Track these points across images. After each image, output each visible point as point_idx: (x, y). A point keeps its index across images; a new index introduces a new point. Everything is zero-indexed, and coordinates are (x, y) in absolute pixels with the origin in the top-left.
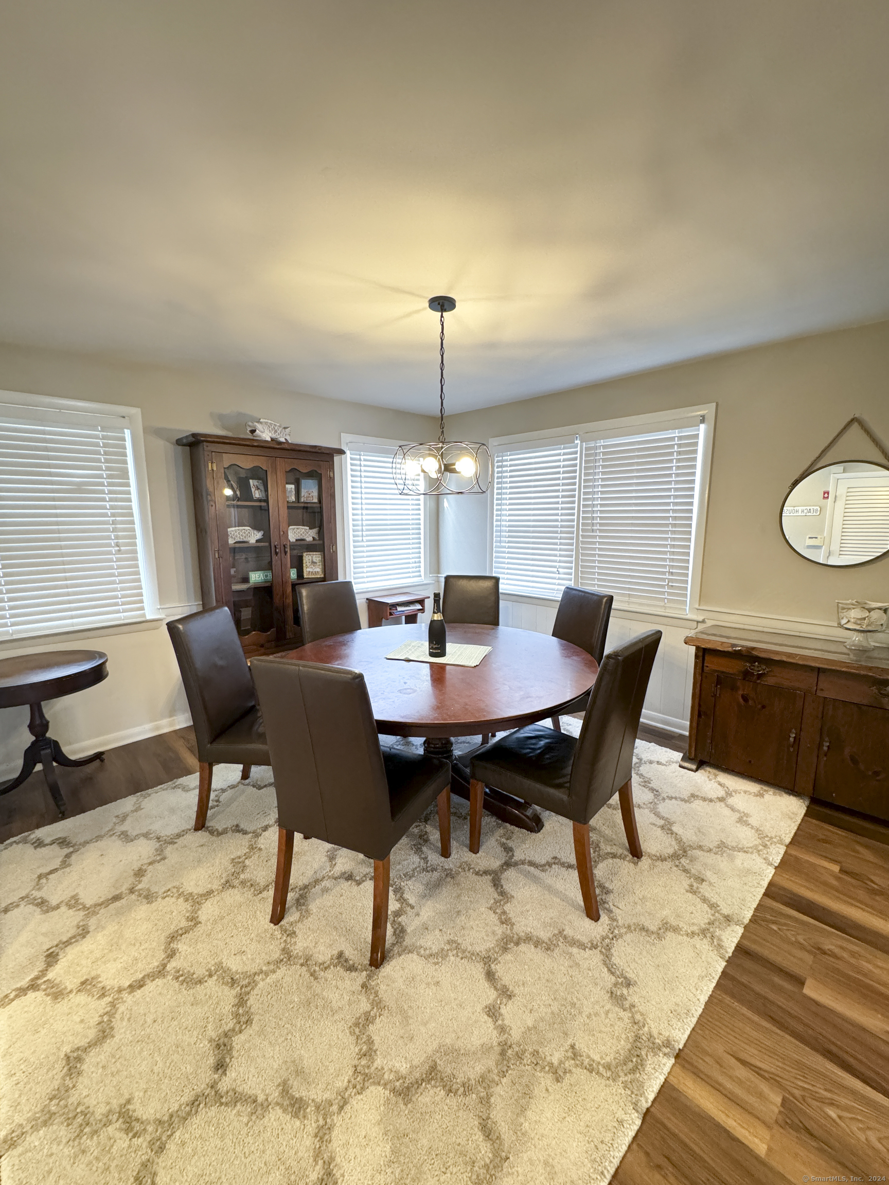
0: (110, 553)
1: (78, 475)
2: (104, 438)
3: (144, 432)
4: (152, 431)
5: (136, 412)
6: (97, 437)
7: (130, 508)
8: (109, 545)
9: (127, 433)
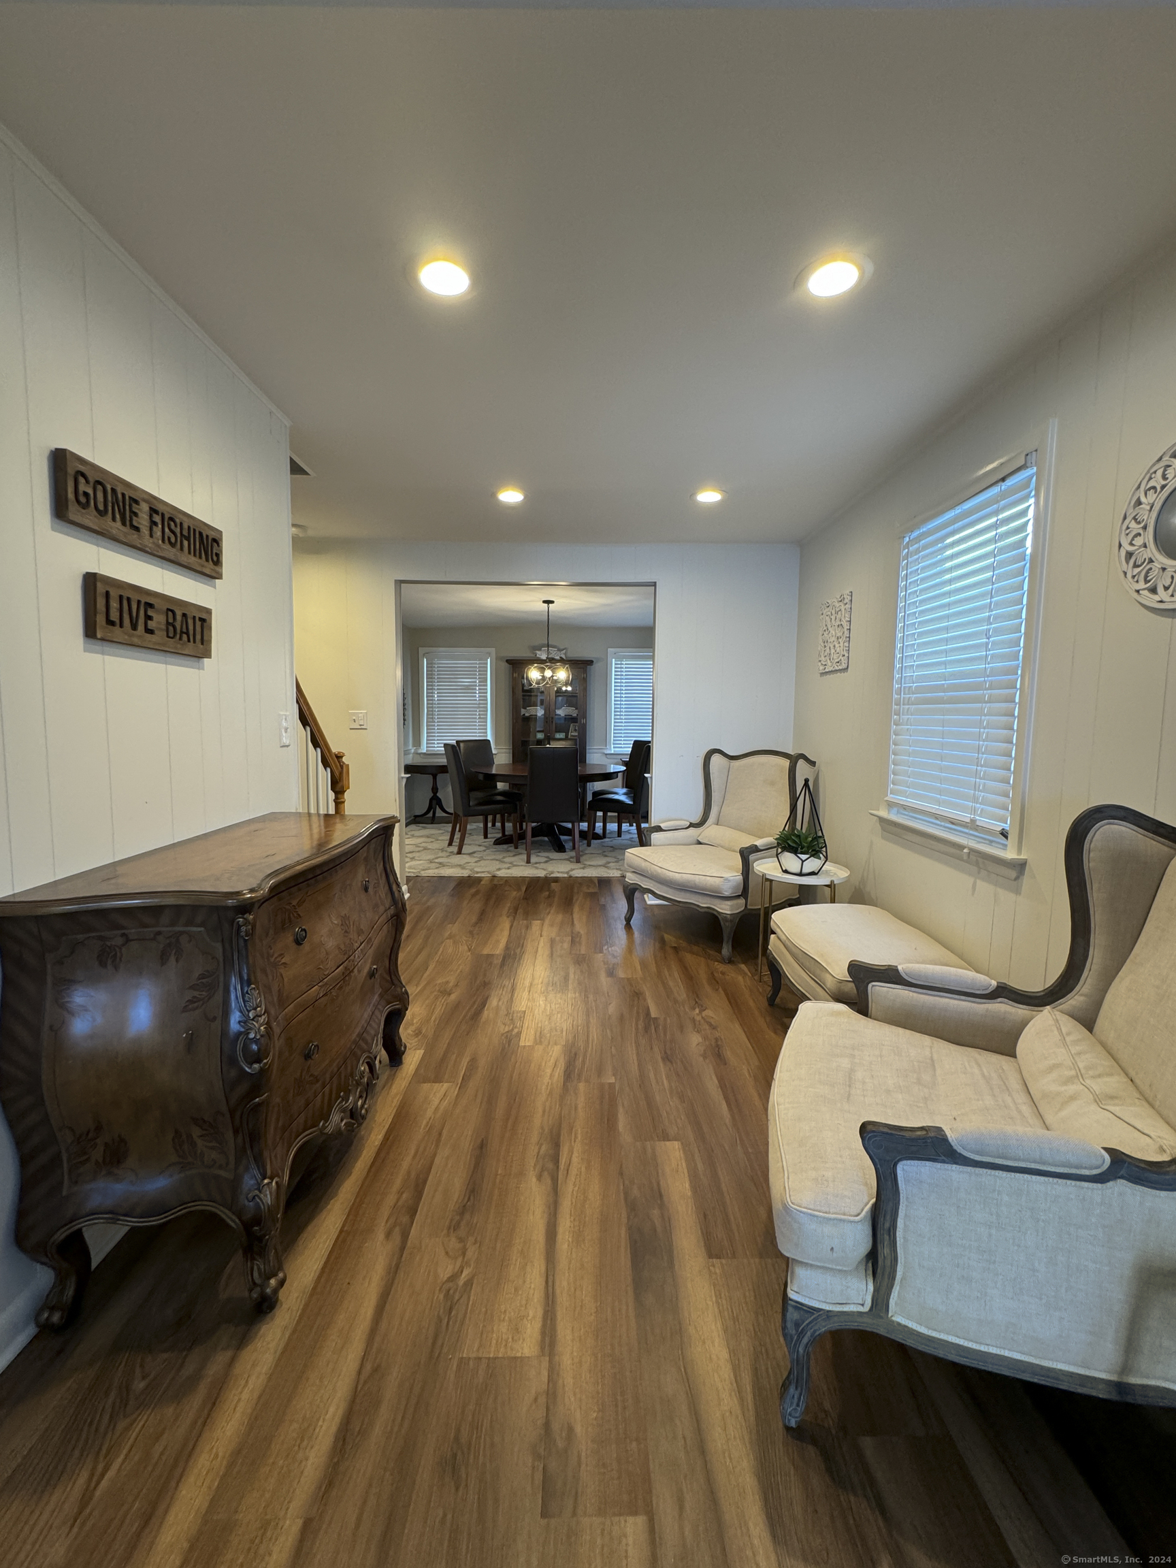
0: (476, 718)
1: (467, 681)
2: (479, 664)
3: (496, 659)
4: (498, 658)
5: (493, 650)
6: (476, 664)
7: (486, 697)
8: (476, 715)
9: (489, 660)
